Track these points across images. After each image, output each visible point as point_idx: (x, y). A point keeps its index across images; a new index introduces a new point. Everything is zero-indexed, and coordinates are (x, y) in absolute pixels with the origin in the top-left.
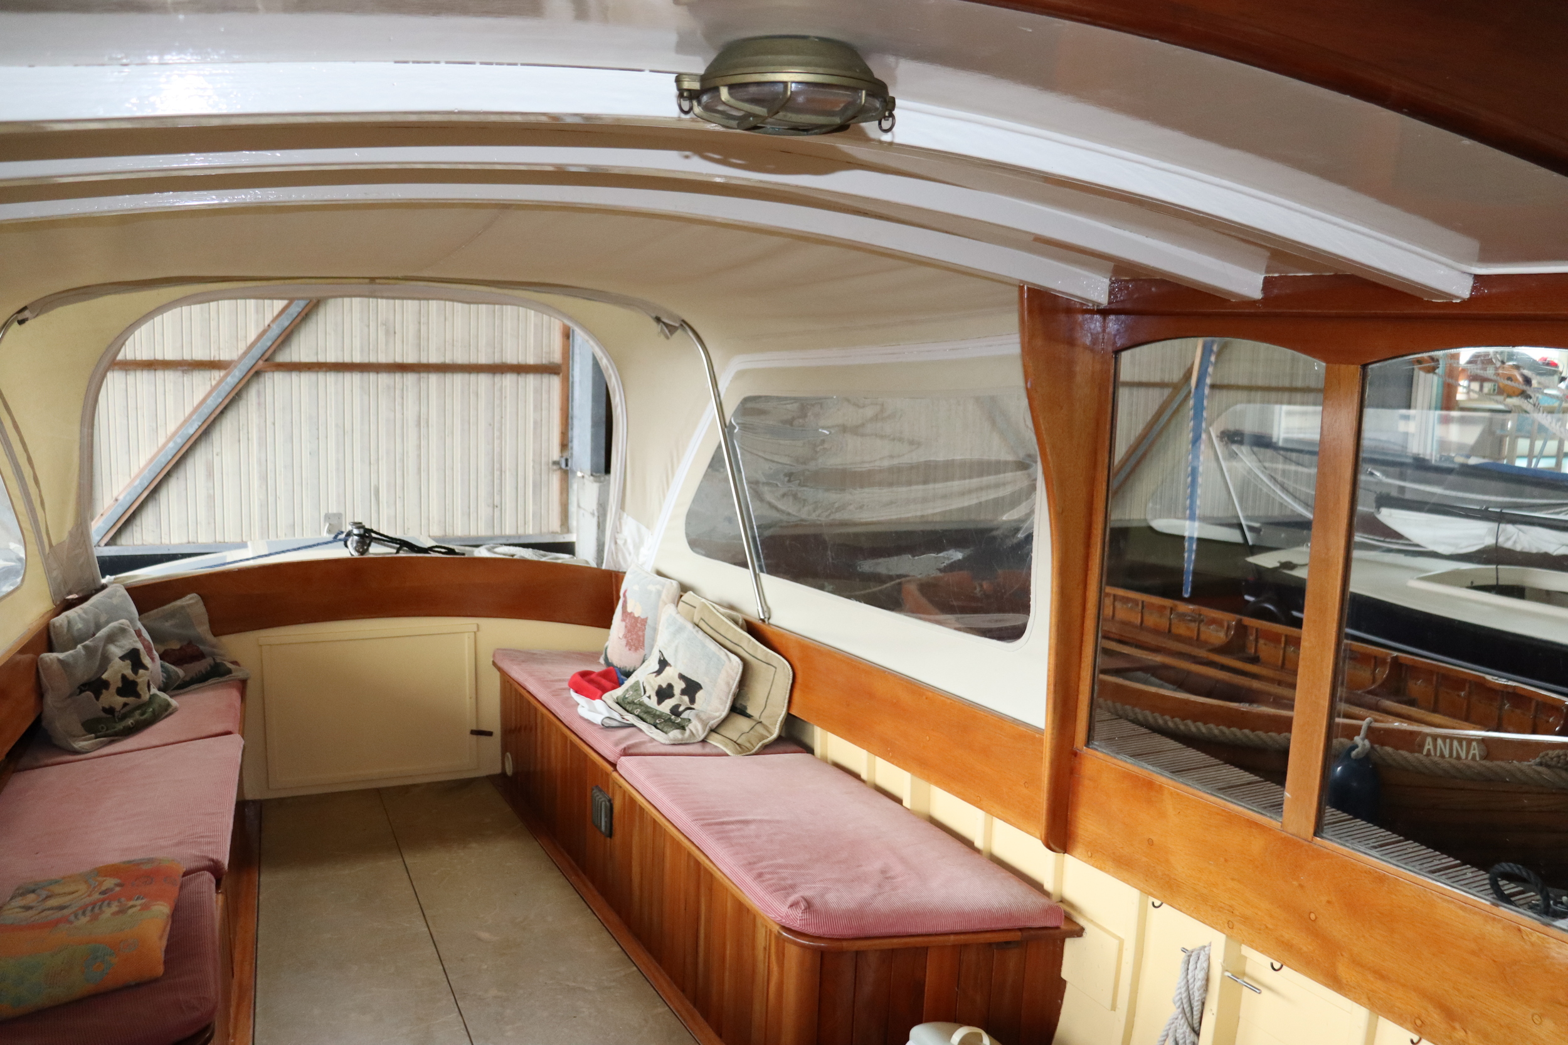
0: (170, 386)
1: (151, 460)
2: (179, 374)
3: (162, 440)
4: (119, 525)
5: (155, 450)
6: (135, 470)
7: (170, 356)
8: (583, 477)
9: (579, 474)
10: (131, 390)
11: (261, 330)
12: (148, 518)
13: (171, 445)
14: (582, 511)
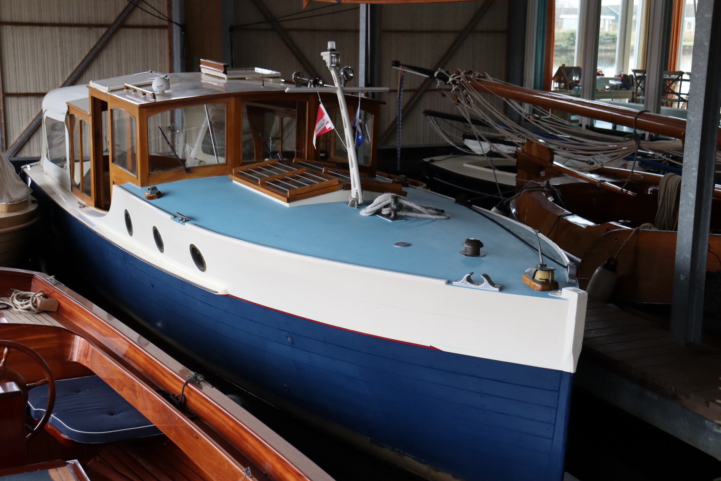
0: (33, 102)
1: (28, 128)
2: (36, 97)
3: (31, 121)
4: (17, 150)
5: (28, 124)
6: (22, 132)
7: (32, 91)
8: (179, 132)
9: (178, 131)
10: (19, 104)
11: (64, 82)
12: (26, 148)
13: (34, 122)
14: (179, 144)
